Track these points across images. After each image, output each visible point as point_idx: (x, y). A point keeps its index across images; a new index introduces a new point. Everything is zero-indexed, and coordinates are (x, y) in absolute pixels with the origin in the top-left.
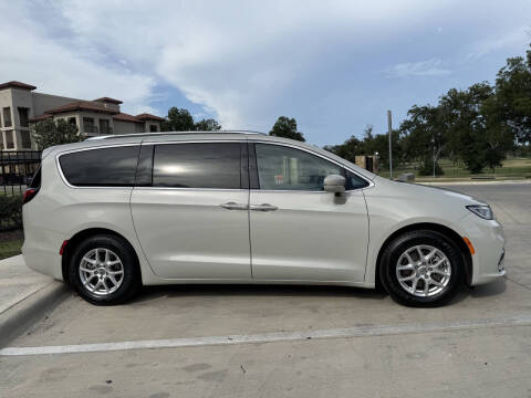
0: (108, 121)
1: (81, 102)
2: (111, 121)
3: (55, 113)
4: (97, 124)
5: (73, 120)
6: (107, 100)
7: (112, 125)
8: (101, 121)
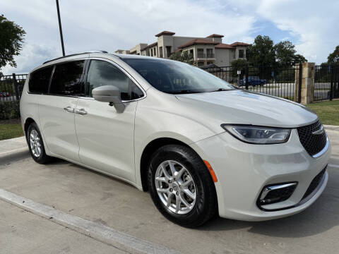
0: (212, 49)
1: (197, 39)
2: (214, 50)
3: (183, 48)
4: (205, 52)
5: (192, 51)
6: (214, 36)
7: (214, 52)
8: (208, 50)
